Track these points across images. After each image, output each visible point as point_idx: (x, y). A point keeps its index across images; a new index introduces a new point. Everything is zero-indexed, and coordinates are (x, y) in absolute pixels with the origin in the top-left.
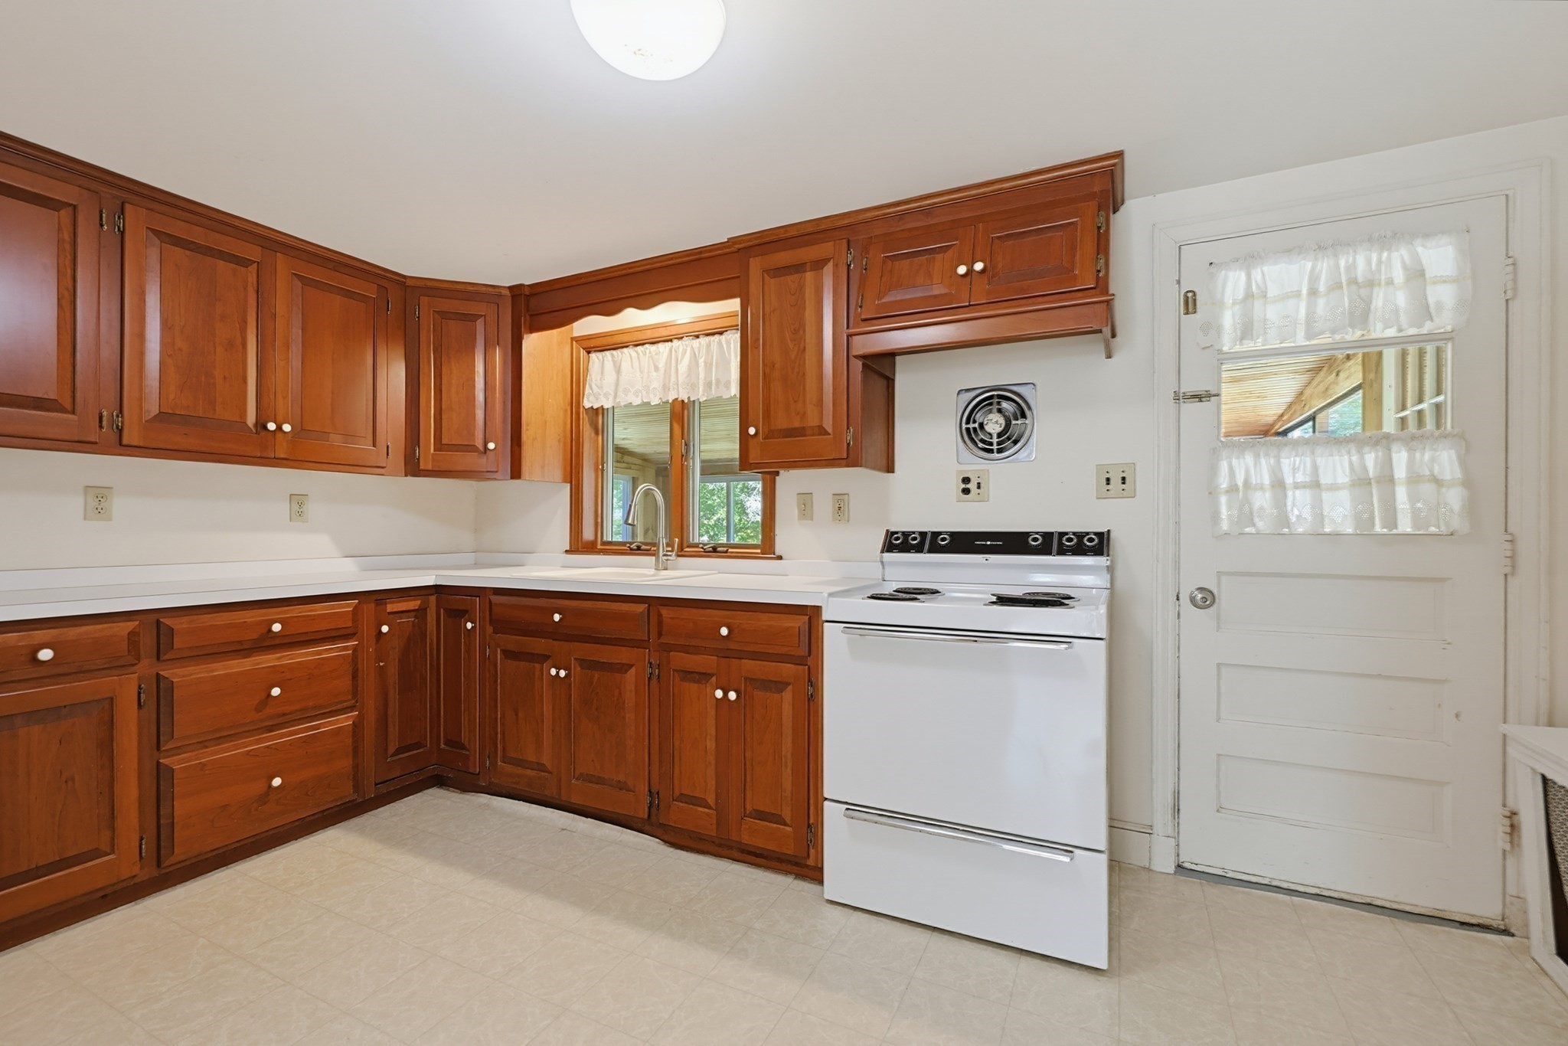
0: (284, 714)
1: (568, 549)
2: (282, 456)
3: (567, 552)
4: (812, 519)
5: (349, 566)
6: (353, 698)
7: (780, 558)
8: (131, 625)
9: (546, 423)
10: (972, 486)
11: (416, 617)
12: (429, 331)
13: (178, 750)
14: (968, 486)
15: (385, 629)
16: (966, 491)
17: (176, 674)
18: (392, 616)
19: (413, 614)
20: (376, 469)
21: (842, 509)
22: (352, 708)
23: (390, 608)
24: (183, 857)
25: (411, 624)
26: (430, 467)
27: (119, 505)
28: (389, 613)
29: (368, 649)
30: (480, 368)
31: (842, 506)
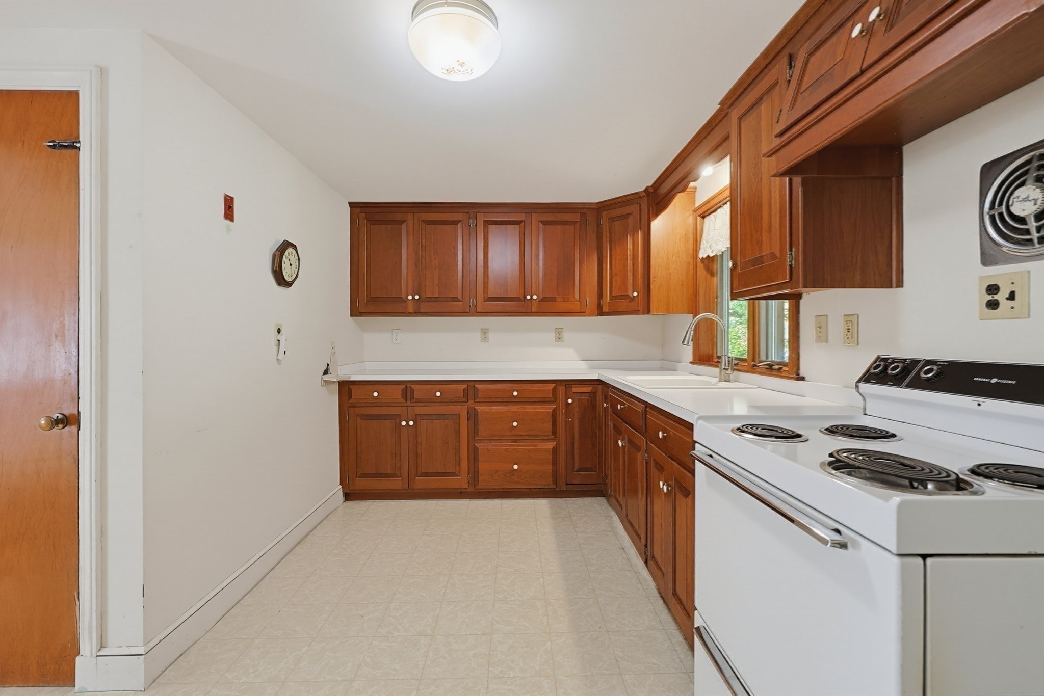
0: (521, 436)
1: (692, 361)
2: (534, 311)
3: (691, 363)
4: (827, 342)
5: (583, 365)
6: (553, 434)
7: (803, 379)
8: (465, 386)
9: (670, 274)
10: (1001, 297)
11: (590, 396)
12: (606, 232)
13: (480, 441)
14: (996, 297)
15: (570, 401)
16: (993, 305)
17: (480, 408)
18: (575, 394)
19: (588, 395)
20: (581, 313)
21: (851, 331)
22: (553, 440)
23: (575, 389)
24: (482, 487)
25: (586, 400)
26: (607, 311)
27: (491, 336)
28: (574, 393)
29: (562, 411)
30: (630, 246)
31: (850, 327)
